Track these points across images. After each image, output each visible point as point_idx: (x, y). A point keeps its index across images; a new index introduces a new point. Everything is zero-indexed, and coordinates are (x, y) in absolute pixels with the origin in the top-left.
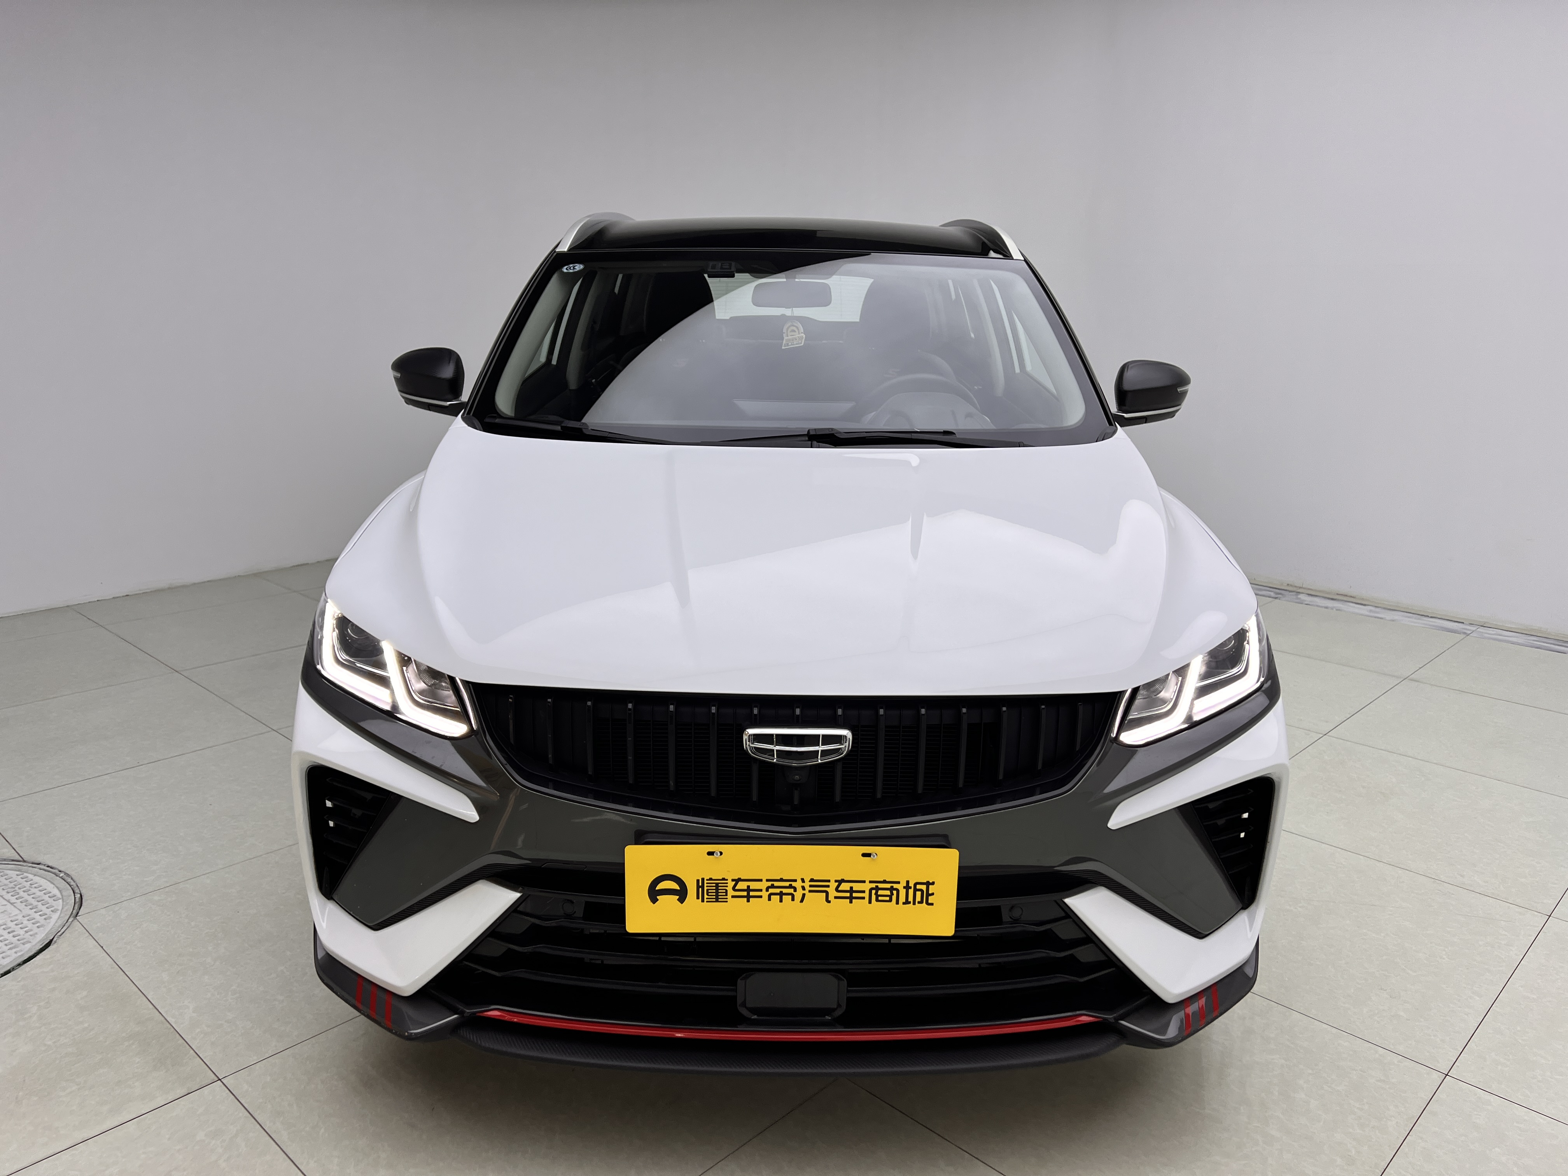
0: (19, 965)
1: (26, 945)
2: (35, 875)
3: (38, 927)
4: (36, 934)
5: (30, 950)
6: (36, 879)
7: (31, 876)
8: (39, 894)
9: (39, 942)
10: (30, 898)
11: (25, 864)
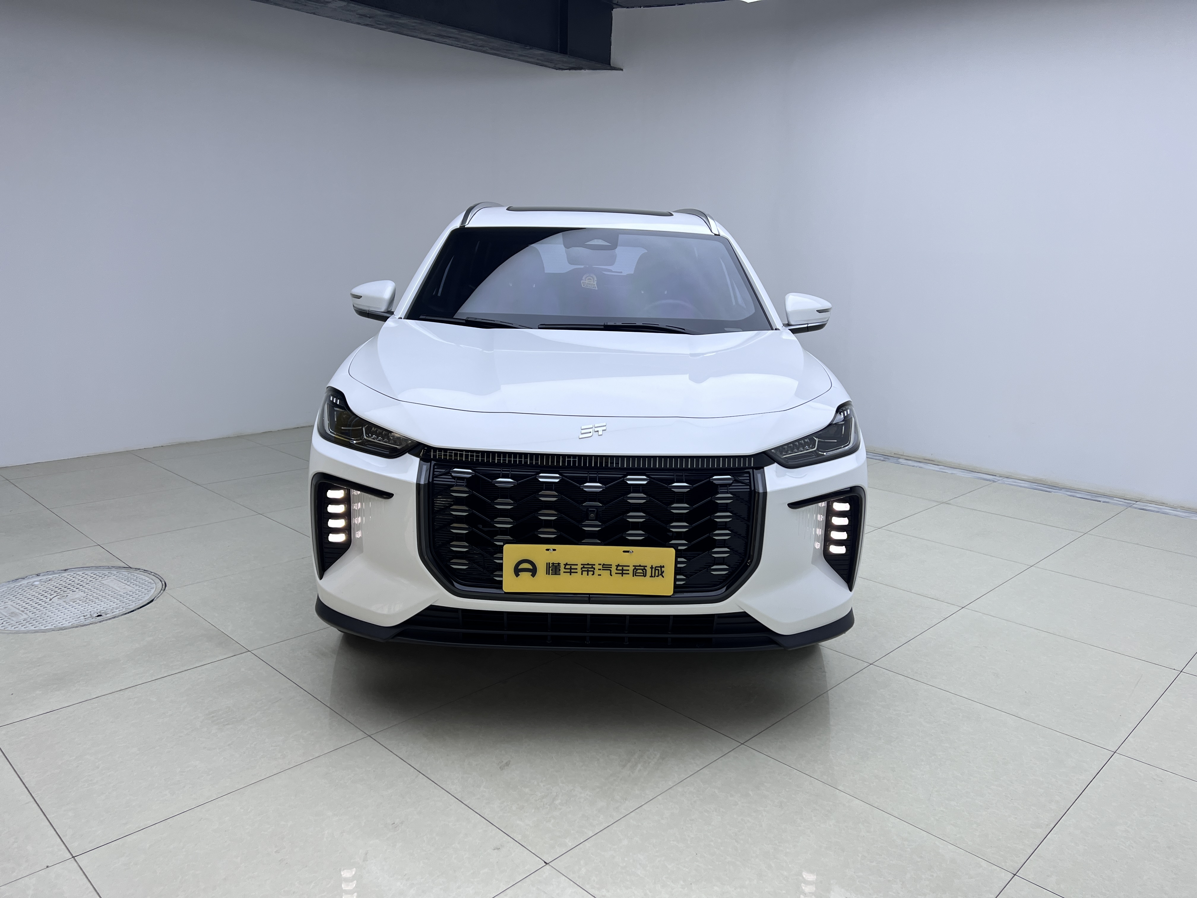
0: (138, 609)
1: (140, 601)
2: (138, 574)
3: (145, 594)
4: (144, 597)
5: (142, 603)
6: (138, 575)
7: (136, 574)
8: (141, 581)
9: (147, 599)
10: (137, 583)
11: (131, 569)
